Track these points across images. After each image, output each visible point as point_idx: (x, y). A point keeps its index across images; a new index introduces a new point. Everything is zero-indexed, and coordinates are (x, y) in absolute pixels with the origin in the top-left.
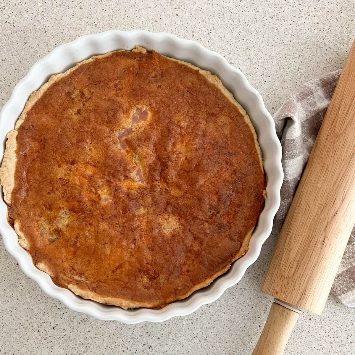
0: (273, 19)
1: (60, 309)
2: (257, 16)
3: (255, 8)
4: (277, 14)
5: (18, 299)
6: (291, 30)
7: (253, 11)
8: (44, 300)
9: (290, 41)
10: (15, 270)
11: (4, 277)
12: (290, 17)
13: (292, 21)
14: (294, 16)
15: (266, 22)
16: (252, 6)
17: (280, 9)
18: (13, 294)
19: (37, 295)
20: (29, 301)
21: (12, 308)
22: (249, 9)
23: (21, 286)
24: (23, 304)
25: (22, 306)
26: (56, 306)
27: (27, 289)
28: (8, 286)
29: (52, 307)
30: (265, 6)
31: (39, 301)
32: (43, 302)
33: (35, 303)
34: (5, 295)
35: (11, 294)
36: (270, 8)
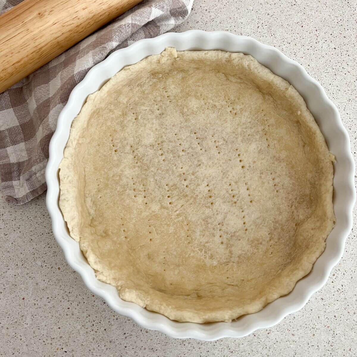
0: (290, 44)
1: (66, 352)
2: (275, 42)
3: (273, 34)
4: (294, 39)
5: (21, 339)
6: (309, 55)
7: (270, 37)
8: (49, 341)
9: (309, 65)
10: (20, 305)
11: (8, 314)
12: (307, 42)
13: (310, 46)
14: (311, 41)
15: (284, 47)
16: (270, 32)
17: (297, 35)
18: (16, 334)
19: (42, 335)
20: (32, 342)
21: (14, 349)
22: (266, 34)
23: (25, 324)
24: (27, 345)
25: (25, 347)
26: (62, 348)
27: (32, 327)
28: (11, 324)
29: (57, 349)
30: (282, 32)
31: (44, 342)
32: (48, 343)
33: (40, 344)
34: (7, 334)
35: (14, 334)
36: (287, 33)
